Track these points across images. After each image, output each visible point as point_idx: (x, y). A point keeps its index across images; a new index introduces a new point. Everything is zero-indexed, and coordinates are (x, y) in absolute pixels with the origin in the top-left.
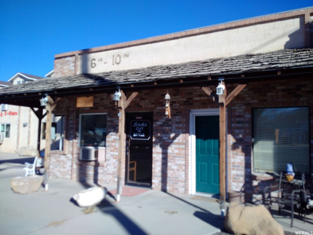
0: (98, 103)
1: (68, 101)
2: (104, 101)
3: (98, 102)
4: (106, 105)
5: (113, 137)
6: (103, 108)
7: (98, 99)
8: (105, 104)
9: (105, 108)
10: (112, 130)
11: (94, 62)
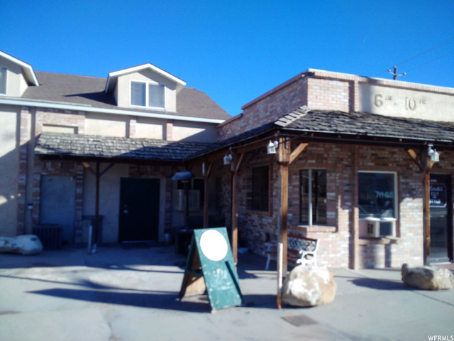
0: (387, 158)
1: (338, 150)
2: (395, 156)
3: (386, 156)
4: (398, 162)
5: (409, 204)
6: (395, 165)
7: (387, 152)
8: (397, 159)
9: (397, 165)
10: (408, 195)
11: (379, 98)
